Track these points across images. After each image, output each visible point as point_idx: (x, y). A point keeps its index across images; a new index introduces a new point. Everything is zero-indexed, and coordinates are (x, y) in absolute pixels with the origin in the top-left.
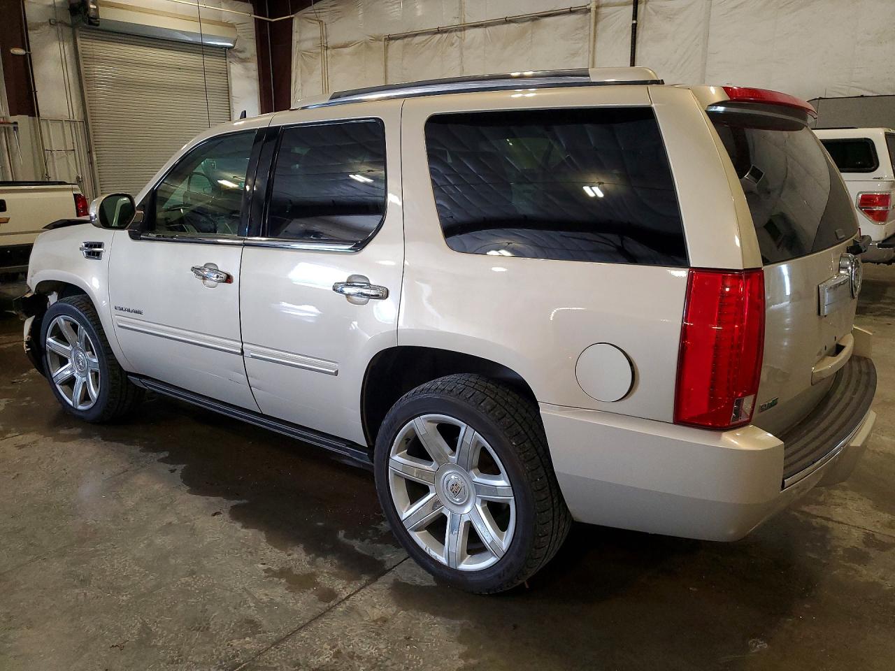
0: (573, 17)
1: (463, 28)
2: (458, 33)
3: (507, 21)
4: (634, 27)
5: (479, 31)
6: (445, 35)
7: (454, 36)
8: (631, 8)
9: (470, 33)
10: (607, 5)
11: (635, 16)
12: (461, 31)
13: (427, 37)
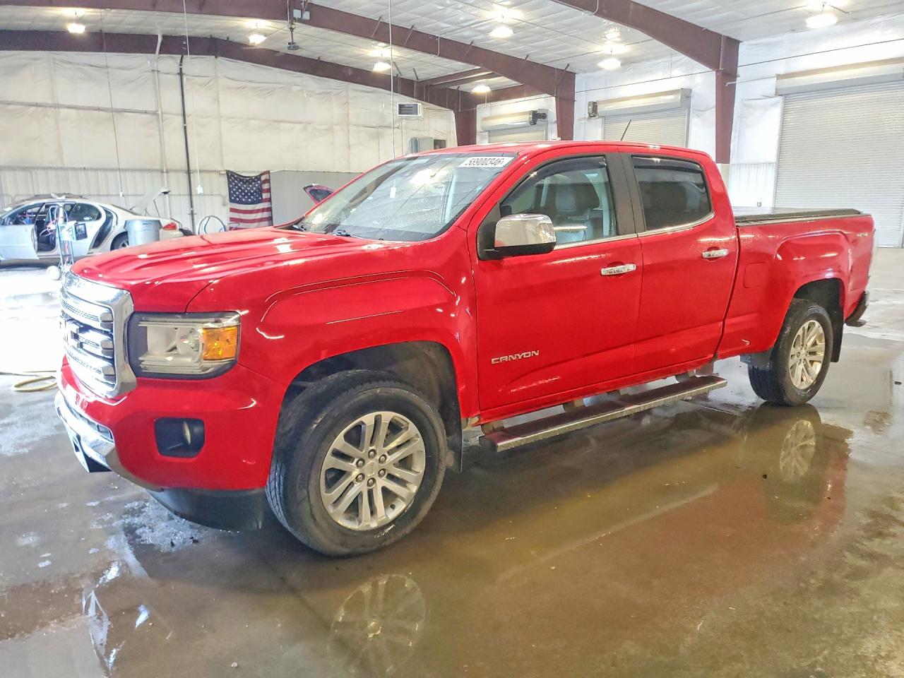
0: (145, 116)
1: (57, 106)
2: (53, 109)
3: (99, 109)
4: (185, 128)
5: (73, 111)
6: (40, 109)
7: (51, 111)
8: (181, 118)
9: (64, 112)
10: (166, 113)
11: (185, 122)
12: (55, 107)
13: (20, 107)
